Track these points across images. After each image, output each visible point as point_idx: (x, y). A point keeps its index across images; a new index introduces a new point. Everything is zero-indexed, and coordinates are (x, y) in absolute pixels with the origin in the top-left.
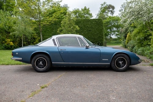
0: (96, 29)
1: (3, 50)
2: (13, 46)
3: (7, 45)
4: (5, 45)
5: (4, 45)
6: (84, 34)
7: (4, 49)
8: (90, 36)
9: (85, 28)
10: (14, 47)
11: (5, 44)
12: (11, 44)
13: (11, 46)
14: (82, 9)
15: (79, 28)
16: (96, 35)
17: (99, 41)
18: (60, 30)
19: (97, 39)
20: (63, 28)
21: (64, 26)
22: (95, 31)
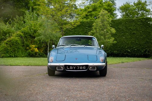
0: (142, 32)
2: (38, 53)
3: (31, 52)
4: (29, 52)
5: (28, 52)
6: (126, 38)
7: (27, 57)
8: (133, 41)
9: (128, 31)
10: (39, 55)
11: (30, 51)
12: (36, 51)
13: (36, 53)
14: (134, 4)
15: (115, 31)
16: (142, 39)
17: (146, 47)
18: (91, 33)
19: (143, 45)
20: (95, 31)
21: (96, 29)
22: (140, 34)
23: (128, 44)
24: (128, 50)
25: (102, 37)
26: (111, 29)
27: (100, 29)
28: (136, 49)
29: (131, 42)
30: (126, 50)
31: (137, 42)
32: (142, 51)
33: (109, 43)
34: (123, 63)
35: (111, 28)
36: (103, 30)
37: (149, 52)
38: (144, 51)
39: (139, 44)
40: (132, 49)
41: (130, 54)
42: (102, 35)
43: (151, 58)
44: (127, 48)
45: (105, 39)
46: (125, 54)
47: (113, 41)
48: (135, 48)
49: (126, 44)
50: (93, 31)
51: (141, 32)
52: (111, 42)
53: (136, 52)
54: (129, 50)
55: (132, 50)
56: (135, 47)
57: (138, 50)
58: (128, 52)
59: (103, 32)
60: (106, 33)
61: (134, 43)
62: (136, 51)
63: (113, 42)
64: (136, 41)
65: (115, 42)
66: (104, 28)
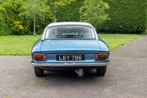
0: (136, 6)
1: (11, 36)
2: (23, 30)
3: (15, 29)
4: (13, 29)
5: (11, 29)
6: (118, 13)
7: (11, 35)
8: (126, 16)
9: (120, 5)
10: (24, 32)
11: (14, 28)
12: (21, 28)
13: (21, 31)
15: (109, 7)
16: (135, 14)
17: (139, 23)
18: (83, 9)
19: (136, 21)
21: (88, 4)
22: (134, 9)
23: (120, 20)
24: (120, 26)
25: (95, 14)
26: (104, 5)
27: (93, 4)
28: (128, 26)
29: (124, 18)
30: (118, 27)
31: (130, 18)
32: (136, 27)
33: (102, 20)
35: (105, 3)
36: (95, 5)
37: (142, 28)
38: (137, 27)
39: (131, 20)
40: (124, 25)
41: (122, 31)
42: (95, 11)
44: (119, 24)
45: (98, 16)
46: (117, 30)
47: (107, 18)
49: (118, 19)
50: (85, 6)
51: (135, 6)
52: (105, 19)
53: (128, 28)
54: (121, 26)
55: (125, 26)
56: (127, 23)
57: (130, 26)
58: (120, 28)
59: (97, 8)
60: (99, 9)
61: (126, 18)
62: (128, 27)
63: (107, 19)
64: (128, 17)
65: (109, 19)
66: (97, 3)
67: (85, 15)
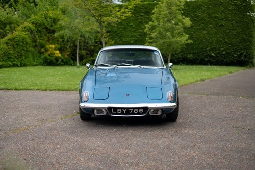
0: (236, 22)
1: (42, 67)
2: (60, 58)
3: (48, 57)
4: (46, 57)
5: (43, 57)
6: (207, 33)
7: (43, 65)
8: (220, 37)
9: (212, 21)
10: (62, 61)
11: (46, 55)
12: (56, 55)
13: (57, 59)
15: (190, 23)
16: (235, 35)
17: (241, 49)
18: (150, 27)
19: (236, 46)
20: (156, 23)
21: (157, 19)
22: (233, 26)
23: (211, 43)
24: (211, 53)
25: (168, 34)
26: (183, 20)
27: (165, 19)
28: (224, 53)
29: (217, 40)
30: (208, 54)
31: (226, 40)
32: (235, 55)
33: (181, 43)
34: (203, 80)
35: (184, 17)
36: (169, 21)
37: (245, 56)
38: (238, 56)
39: (229, 44)
40: (218, 51)
41: (214, 61)
42: (167, 30)
43: (249, 66)
44: (210, 51)
45: (173, 37)
46: (206, 59)
47: (187, 40)
48: (223, 51)
49: (208, 42)
50: (153, 22)
51: (234, 22)
52: (183, 42)
53: (224, 56)
54: (213, 53)
55: (219, 53)
56: (223, 49)
57: (227, 53)
58: (211, 56)
59: (171, 25)
60: (174, 26)
61: (221, 41)
62: (224, 54)
63: (186, 42)
64: (225, 39)
65: (190, 41)
66: (171, 18)
67: (153, 35)
